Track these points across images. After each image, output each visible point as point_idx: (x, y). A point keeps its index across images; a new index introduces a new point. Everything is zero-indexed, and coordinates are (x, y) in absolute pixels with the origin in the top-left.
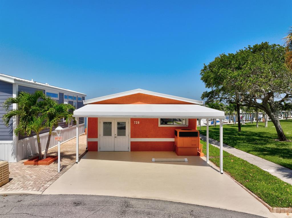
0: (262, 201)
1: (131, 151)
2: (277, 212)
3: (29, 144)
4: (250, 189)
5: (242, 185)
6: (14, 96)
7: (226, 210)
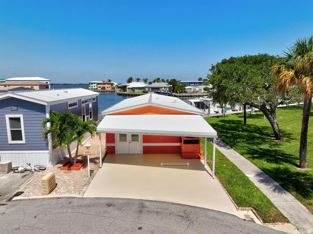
0: (234, 202)
1: (143, 153)
2: (241, 210)
3: (60, 151)
4: (230, 193)
5: (225, 189)
6: (48, 116)
7: (208, 209)
